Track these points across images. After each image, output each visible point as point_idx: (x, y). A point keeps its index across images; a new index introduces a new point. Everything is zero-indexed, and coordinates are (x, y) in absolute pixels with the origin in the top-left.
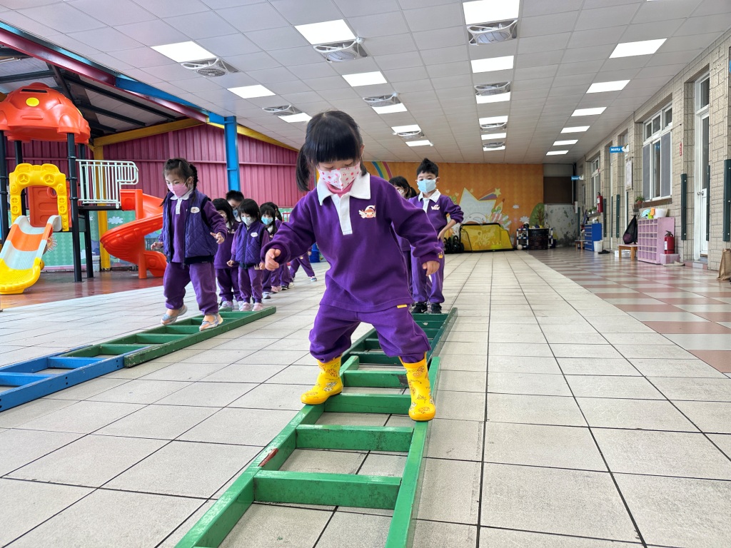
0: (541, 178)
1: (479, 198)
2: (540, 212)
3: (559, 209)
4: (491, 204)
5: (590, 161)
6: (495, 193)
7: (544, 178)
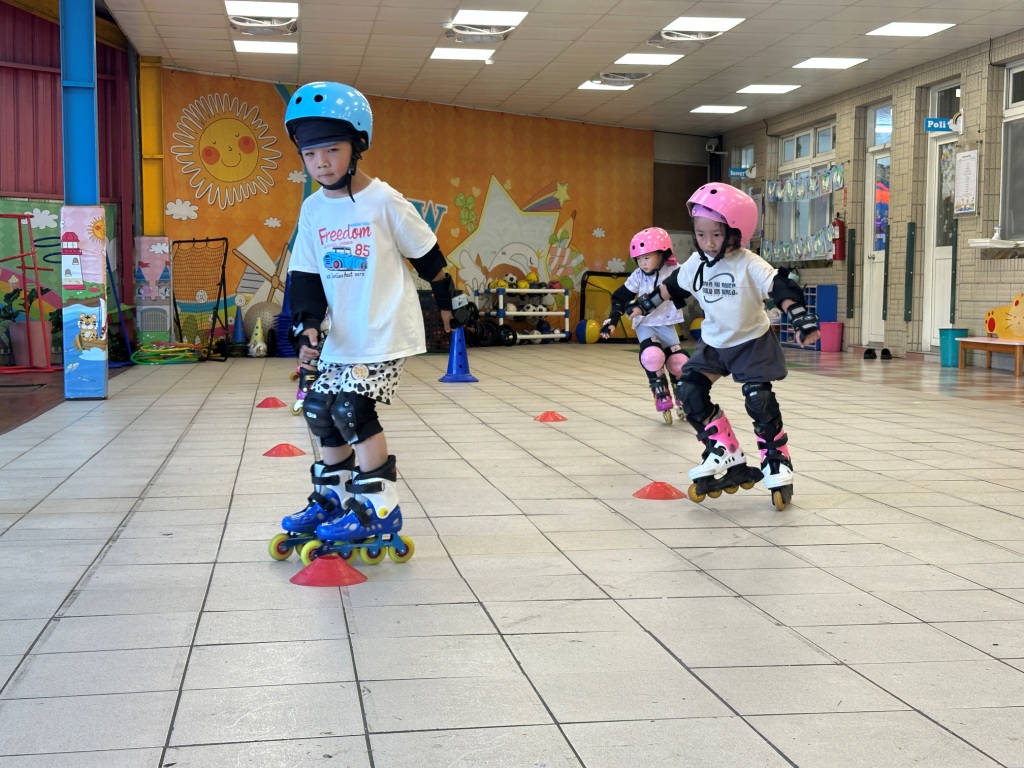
0: (649, 166)
1: (520, 209)
4: (547, 221)
5: (777, 136)
6: (557, 196)
7: (655, 163)
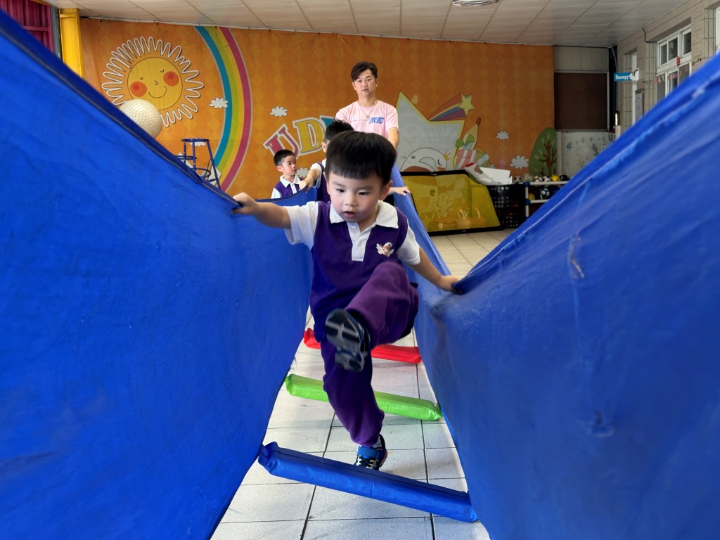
0: (551, 76)
1: (430, 117)
2: (548, 147)
3: (583, 140)
4: (453, 129)
5: (653, 41)
6: (461, 106)
7: (557, 76)
